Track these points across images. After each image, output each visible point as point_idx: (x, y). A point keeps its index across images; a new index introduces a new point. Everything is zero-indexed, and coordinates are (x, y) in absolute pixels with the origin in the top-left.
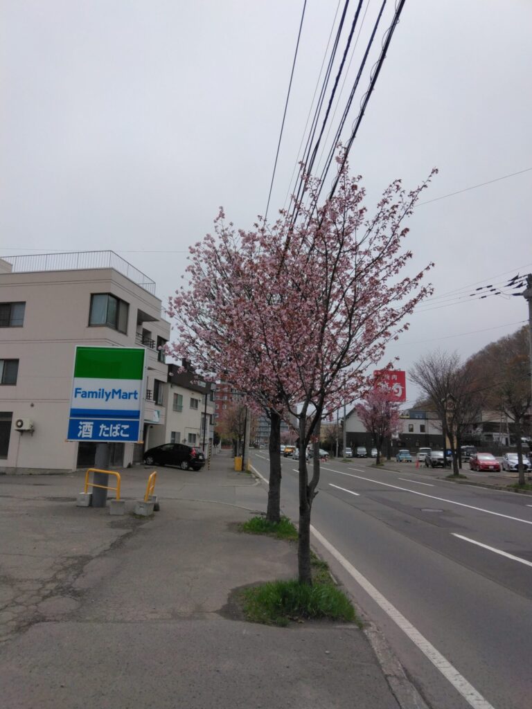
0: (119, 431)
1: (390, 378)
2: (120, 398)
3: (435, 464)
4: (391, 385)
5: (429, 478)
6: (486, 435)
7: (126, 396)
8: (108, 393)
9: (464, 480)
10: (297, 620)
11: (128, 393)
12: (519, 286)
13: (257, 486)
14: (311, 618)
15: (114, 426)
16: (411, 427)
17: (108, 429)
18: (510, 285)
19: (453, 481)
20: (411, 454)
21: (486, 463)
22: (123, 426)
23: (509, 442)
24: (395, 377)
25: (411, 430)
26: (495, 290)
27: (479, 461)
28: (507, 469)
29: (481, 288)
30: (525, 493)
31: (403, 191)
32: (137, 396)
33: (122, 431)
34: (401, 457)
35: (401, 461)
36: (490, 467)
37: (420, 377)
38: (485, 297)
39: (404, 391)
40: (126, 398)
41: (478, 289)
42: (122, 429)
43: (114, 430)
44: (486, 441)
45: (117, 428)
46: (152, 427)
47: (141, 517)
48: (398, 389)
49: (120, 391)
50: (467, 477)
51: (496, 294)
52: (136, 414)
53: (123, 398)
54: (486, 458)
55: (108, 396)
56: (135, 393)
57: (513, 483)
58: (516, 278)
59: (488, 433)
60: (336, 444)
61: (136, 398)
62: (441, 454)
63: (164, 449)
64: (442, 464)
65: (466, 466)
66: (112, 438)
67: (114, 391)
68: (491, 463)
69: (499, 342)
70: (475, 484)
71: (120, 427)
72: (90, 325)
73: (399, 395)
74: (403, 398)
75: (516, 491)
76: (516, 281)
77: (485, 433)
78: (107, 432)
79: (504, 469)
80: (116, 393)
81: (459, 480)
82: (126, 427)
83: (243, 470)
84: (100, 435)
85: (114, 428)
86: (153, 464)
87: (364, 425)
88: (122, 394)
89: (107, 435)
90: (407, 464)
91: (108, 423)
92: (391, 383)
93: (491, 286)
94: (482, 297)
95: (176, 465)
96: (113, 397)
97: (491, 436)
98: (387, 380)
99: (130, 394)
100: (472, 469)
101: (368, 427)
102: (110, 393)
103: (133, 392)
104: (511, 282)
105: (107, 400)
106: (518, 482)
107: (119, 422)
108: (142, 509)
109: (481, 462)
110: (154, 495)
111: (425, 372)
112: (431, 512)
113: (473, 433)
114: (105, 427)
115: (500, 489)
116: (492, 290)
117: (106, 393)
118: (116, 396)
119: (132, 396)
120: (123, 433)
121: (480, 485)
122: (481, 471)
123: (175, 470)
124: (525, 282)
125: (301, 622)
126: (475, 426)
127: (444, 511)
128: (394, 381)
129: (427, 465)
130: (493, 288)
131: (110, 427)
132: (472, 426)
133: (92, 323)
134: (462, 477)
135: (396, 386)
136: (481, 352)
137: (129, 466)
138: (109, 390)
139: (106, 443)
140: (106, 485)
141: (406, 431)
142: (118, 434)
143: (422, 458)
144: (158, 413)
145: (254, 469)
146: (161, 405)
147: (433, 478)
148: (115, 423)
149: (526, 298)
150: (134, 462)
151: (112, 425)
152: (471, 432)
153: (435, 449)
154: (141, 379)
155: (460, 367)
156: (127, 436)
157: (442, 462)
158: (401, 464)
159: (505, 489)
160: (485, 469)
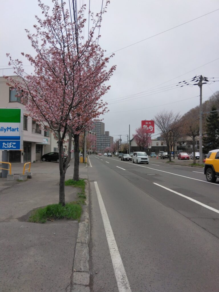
0: (11, 145)
1: (148, 123)
2: (11, 131)
3: (164, 158)
4: (148, 127)
5: (160, 163)
6: (188, 146)
7: (14, 130)
8: (5, 129)
9: (172, 163)
10: (51, 220)
11: (14, 129)
12: (197, 81)
13: (86, 168)
14: (58, 219)
15: (9, 143)
16: (157, 143)
17: (6, 144)
18: (193, 80)
19: (169, 163)
20: (156, 154)
21: (184, 156)
22: (13, 143)
23: (197, 149)
24: (150, 123)
25: (157, 145)
26: (186, 83)
27: (181, 156)
28: (192, 158)
29: (181, 82)
30: (195, 167)
31: (93, 13)
32: (18, 130)
33: (13, 145)
34: (152, 155)
35: (152, 157)
36: (185, 158)
37: (156, 122)
38: (183, 86)
39: (154, 129)
40: (14, 131)
41: (179, 83)
42: (12, 144)
43: (9, 145)
44: (188, 148)
45: (10, 144)
46: (45, 146)
47: (21, 181)
48: (151, 128)
49: (10, 128)
50: (175, 162)
51: (187, 85)
52: (19, 138)
53: (12, 131)
54: (185, 154)
55: (5, 130)
56: (18, 129)
57: (191, 163)
58: (195, 77)
59: (189, 145)
60: (127, 151)
61: (18, 131)
62: (166, 154)
63: (50, 154)
64: (167, 158)
65: (176, 158)
66: (8, 148)
67: (8, 128)
68: (186, 156)
69: (195, 108)
70: (177, 164)
71: (12, 143)
72: (10, 102)
73: (152, 130)
74: (153, 132)
75: (192, 166)
76: (195, 78)
77: (188, 145)
78: (6, 146)
79: (191, 159)
80: (9, 129)
81: (171, 163)
82: (14, 143)
83: (83, 162)
84: (3, 147)
85: (9, 144)
86: (46, 161)
87: (136, 143)
88: (11, 129)
89: (6, 147)
90: (155, 158)
91: (6, 142)
92: (148, 126)
93: (185, 81)
94: (181, 86)
95: (55, 161)
96: (7, 131)
97: (190, 146)
98: (147, 125)
99: (15, 129)
100: (179, 159)
101: (138, 144)
102: (6, 129)
103: (17, 128)
104: (193, 79)
105: (5, 132)
106: (193, 163)
107: (10, 142)
108: (21, 178)
109: (182, 156)
110: (30, 172)
111: (159, 120)
112: (151, 175)
113: (183, 145)
114: (5, 144)
115: (186, 166)
116: (185, 83)
117: (4, 129)
118: (9, 130)
119: (16, 130)
120: (13, 146)
121: (179, 165)
122: (182, 159)
123: (53, 163)
124: (199, 79)
125: (52, 221)
126: (184, 143)
127: (156, 174)
128: (150, 125)
129: (161, 158)
130: (186, 82)
131: (7, 144)
132: (182, 142)
133: (11, 101)
134: (172, 162)
135: (150, 127)
136: (188, 112)
137: (34, 162)
138: (5, 127)
139: (7, 151)
140: (7, 168)
141: (155, 145)
142: (11, 147)
143: (160, 155)
144: (47, 140)
145: (90, 162)
146: (48, 137)
147: (161, 163)
148: (9, 142)
149: (199, 86)
150: (36, 160)
151: (8, 143)
152: (182, 145)
153: (165, 152)
154: (20, 122)
155: (179, 119)
156: (15, 147)
157: (167, 157)
158: (152, 158)
159: (188, 166)
160: (184, 158)
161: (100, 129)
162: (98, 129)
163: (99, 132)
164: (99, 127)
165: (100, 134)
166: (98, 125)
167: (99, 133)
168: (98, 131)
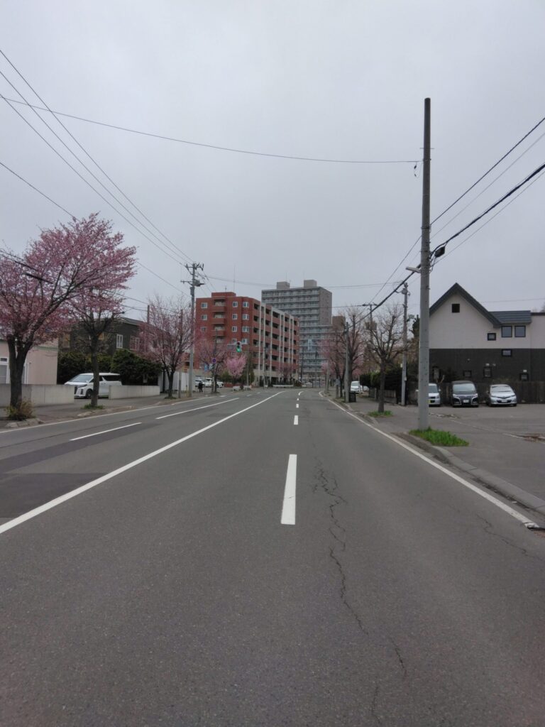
60: (399, 376)
161: (317, 309)
162: (311, 309)
163: (315, 318)
164: (313, 302)
165: (315, 325)
166: (311, 296)
167: (313, 322)
168: (311, 316)
